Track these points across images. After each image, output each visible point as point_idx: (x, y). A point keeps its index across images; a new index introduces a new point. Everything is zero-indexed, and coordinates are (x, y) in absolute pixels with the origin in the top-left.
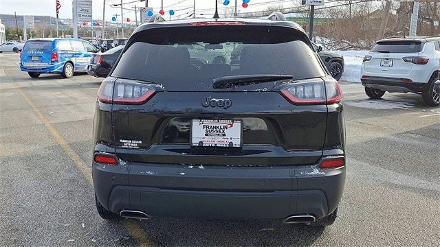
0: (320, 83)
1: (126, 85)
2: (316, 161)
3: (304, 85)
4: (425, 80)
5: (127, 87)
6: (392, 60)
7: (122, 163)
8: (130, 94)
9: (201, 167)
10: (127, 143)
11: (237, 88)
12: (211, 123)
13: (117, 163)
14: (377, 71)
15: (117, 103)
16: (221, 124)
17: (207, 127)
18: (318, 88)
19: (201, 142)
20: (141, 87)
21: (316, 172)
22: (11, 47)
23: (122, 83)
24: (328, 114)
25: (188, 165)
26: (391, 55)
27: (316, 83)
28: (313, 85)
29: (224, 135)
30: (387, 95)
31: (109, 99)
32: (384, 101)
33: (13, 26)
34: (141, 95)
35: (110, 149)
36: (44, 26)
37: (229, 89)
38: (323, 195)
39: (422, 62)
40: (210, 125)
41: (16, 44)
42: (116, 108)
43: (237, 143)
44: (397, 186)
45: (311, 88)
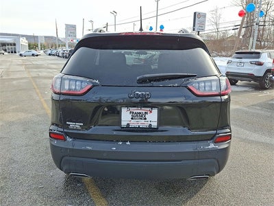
0: (216, 80)
1: (70, 80)
2: (212, 138)
3: (204, 82)
4: (261, 74)
5: (71, 82)
6: (244, 63)
7: (69, 139)
8: (74, 87)
9: (128, 143)
10: (72, 125)
11: (155, 83)
12: (136, 110)
13: (65, 140)
14: (235, 69)
15: (64, 94)
16: (143, 111)
17: (133, 113)
18: (214, 84)
19: (128, 124)
20: (82, 82)
21: (212, 146)
22: (31, 53)
23: (67, 79)
24: (221, 103)
25: (118, 141)
26: (243, 60)
27: (213, 80)
28: (211, 81)
29: (145, 119)
30: (239, 83)
31: (58, 91)
32: (238, 86)
33: (33, 42)
34: (82, 88)
35: (60, 129)
36: (51, 42)
37: (149, 85)
38: (216, 162)
39: (260, 64)
40: (135, 111)
41: (33, 52)
42: (62, 98)
43: (155, 125)
44: (253, 141)
45: (209, 84)
